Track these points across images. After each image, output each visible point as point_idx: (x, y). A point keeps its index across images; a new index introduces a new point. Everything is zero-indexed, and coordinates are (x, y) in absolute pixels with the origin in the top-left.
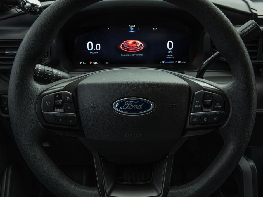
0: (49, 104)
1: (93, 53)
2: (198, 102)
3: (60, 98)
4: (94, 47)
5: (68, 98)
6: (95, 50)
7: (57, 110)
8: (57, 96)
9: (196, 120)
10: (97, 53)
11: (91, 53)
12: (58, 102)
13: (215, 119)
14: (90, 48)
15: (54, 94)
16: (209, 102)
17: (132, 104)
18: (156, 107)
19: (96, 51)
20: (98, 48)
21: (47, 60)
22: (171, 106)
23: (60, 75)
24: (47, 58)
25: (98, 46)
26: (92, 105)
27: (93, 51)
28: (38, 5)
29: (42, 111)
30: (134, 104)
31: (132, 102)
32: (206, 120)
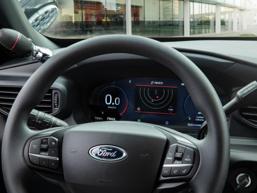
0: (36, 147)
1: (111, 107)
2: (170, 155)
3: (46, 143)
4: (113, 101)
5: (53, 143)
6: (113, 104)
7: (43, 153)
8: (44, 141)
9: (167, 172)
10: (115, 108)
11: (109, 107)
12: (44, 146)
13: (184, 172)
14: (108, 101)
15: (42, 139)
16: (180, 155)
17: (106, 151)
18: (127, 155)
19: (115, 105)
20: (117, 103)
21: (56, 110)
22: (143, 156)
23: (58, 123)
24: (57, 109)
25: (117, 100)
26: (72, 151)
27: (111, 105)
28: (49, 55)
29: (28, 153)
30: (108, 151)
31: (106, 150)
32: (176, 172)
